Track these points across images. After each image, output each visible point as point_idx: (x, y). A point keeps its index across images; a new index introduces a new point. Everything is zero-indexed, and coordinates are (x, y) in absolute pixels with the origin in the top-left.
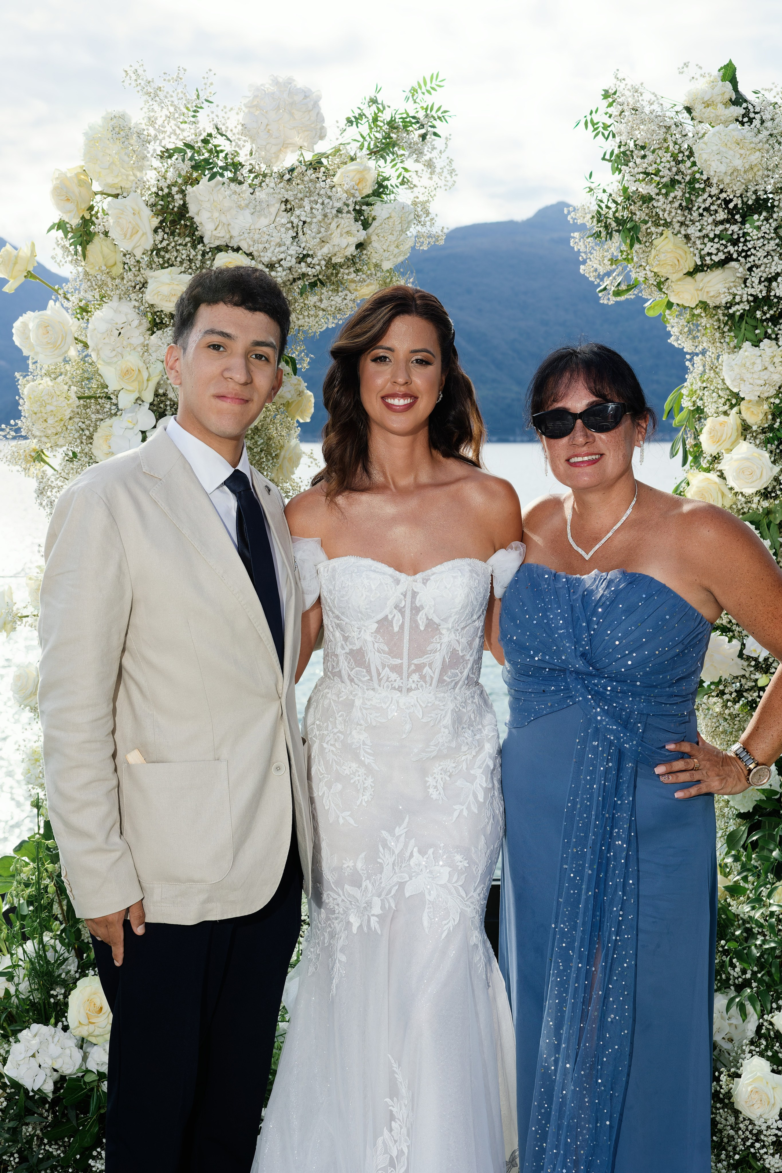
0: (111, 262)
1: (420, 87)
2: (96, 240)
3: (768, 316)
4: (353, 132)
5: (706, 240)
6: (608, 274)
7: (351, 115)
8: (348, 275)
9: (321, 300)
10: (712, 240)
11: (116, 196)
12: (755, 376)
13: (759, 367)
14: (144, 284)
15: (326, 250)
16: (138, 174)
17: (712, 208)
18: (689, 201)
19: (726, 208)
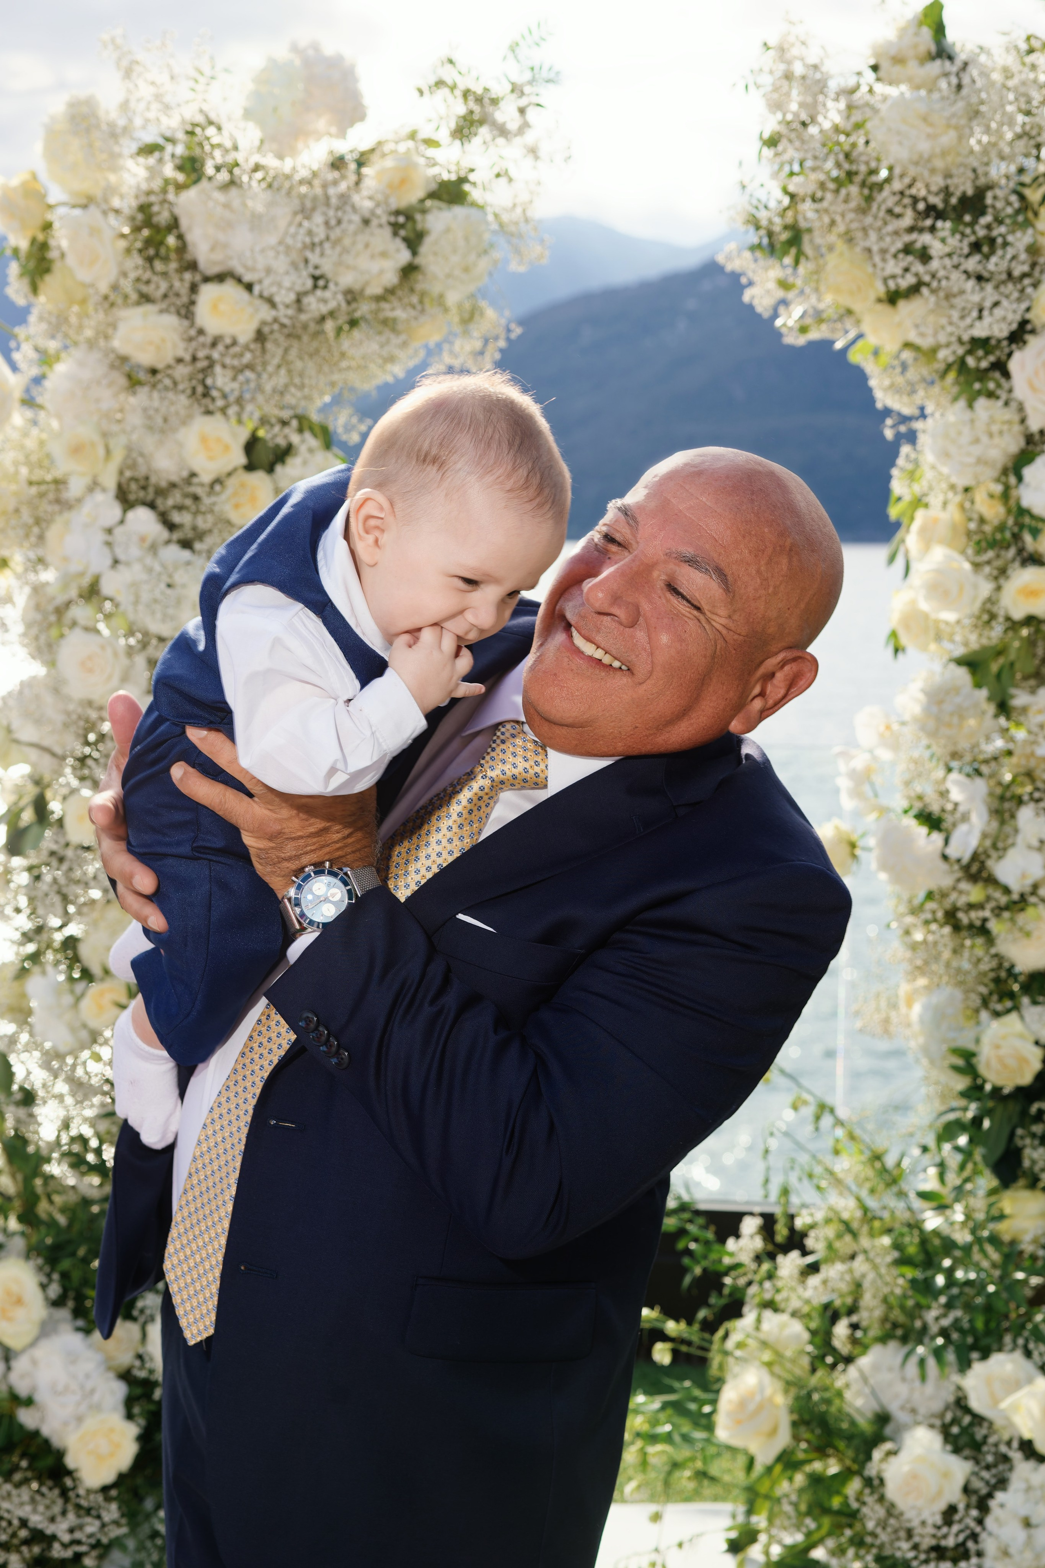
1: (524, 39)
2: (53, 269)
3: (983, 363)
5: (889, 257)
10: (895, 257)
12: (963, 451)
13: (968, 439)
15: (349, 277)
17: (897, 210)
18: (869, 199)
19: (914, 208)
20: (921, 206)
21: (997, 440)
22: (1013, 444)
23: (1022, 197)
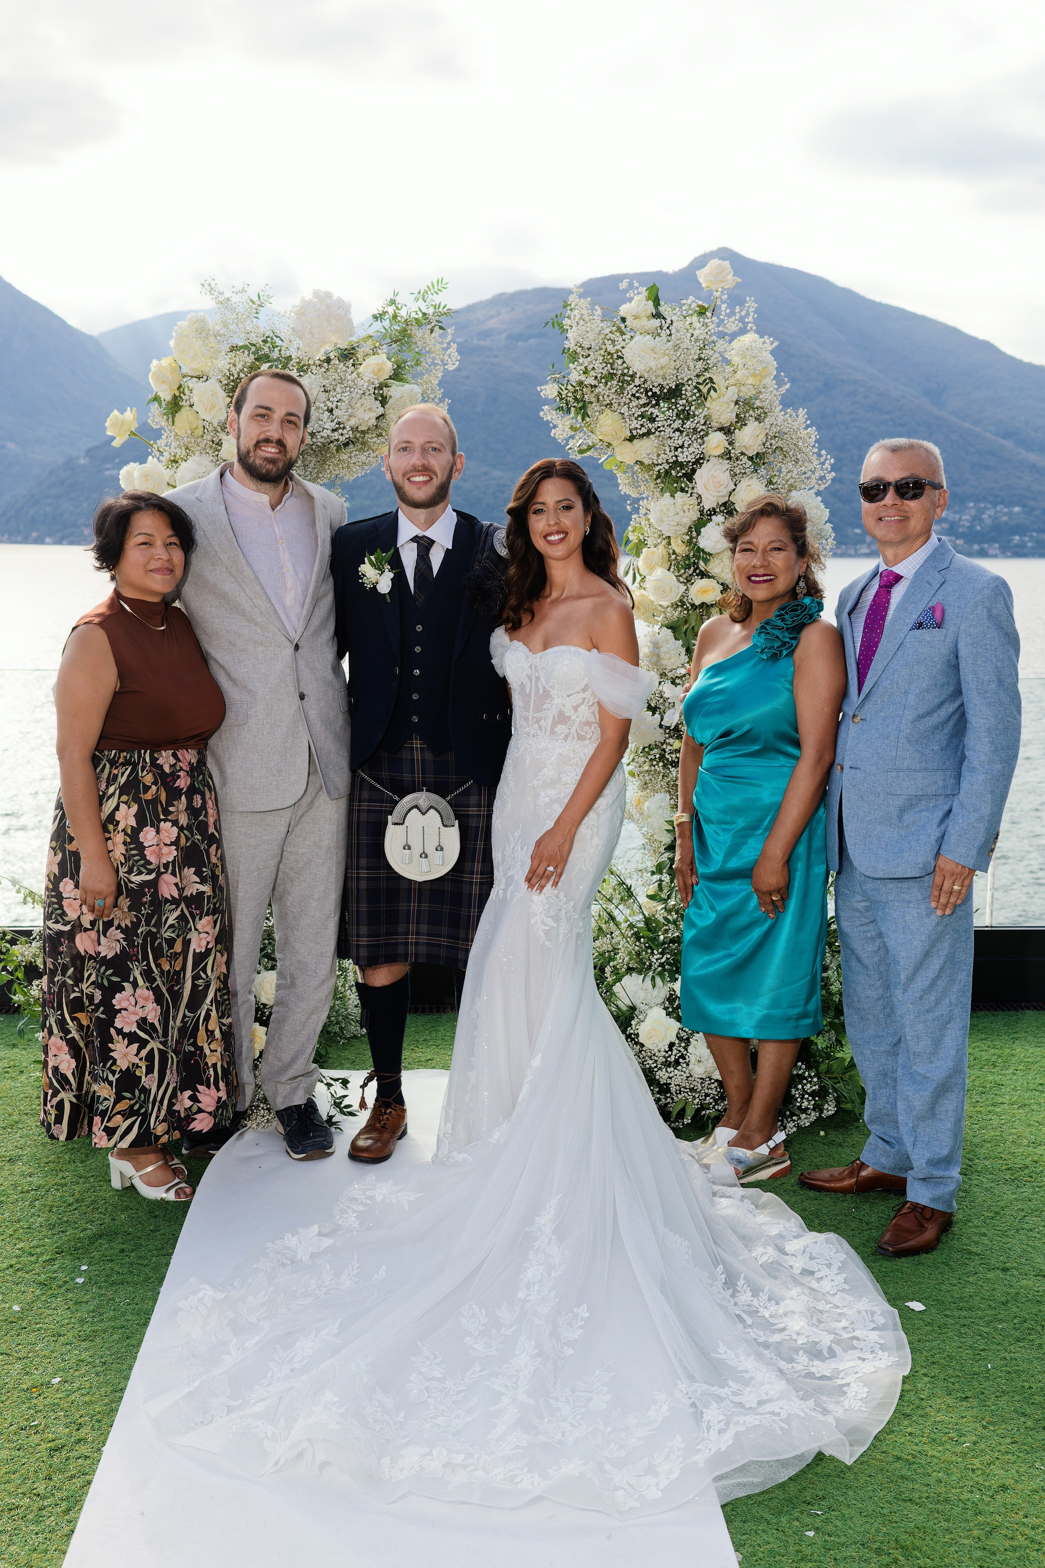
0: (194, 426)
1: (430, 290)
2: (183, 410)
3: (680, 474)
4: (378, 326)
5: (633, 418)
6: (572, 437)
7: (376, 312)
8: (371, 438)
9: (350, 457)
10: (636, 419)
11: (199, 378)
12: (670, 519)
13: (671, 513)
14: (219, 444)
15: (353, 422)
16: (215, 361)
17: (637, 395)
18: (622, 388)
19: (646, 395)
20: (650, 394)
21: (687, 514)
22: (695, 515)
23: (699, 391)
